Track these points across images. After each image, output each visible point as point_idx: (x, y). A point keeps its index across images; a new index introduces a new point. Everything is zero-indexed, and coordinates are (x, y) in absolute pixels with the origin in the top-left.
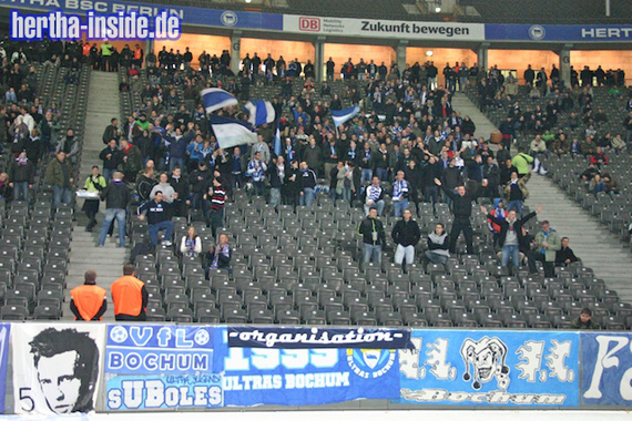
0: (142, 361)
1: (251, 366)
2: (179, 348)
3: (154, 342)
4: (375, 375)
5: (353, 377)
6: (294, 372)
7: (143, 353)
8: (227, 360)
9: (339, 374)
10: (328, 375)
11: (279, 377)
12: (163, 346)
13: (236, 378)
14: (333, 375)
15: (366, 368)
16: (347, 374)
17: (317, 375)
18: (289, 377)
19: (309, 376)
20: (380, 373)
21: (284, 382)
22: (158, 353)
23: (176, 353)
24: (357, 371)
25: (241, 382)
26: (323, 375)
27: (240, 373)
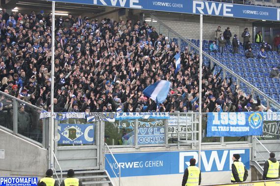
0: (144, 140)
1: (221, 123)
2: (155, 134)
3: (147, 133)
4: (256, 128)
5: (250, 128)
6: (233, 126)
7: (144, 137)
8: (214, 121)
9: (246, 127)
10: (243, 127)
11: (228, 127)
12: (150, 134)
13: (216, 127)
14: (244, 127)
15: (254, 126)
16: (248, 127)
17: (239, 127)
18: (231, 127)
19: (237, 127)
20: (258, 127)
21: (230, 129)
22: (149, 136)
23: (154, 136)
24: (252, 126)
25: (217, 128)
26: (241, 127)
27: (217, 126)
